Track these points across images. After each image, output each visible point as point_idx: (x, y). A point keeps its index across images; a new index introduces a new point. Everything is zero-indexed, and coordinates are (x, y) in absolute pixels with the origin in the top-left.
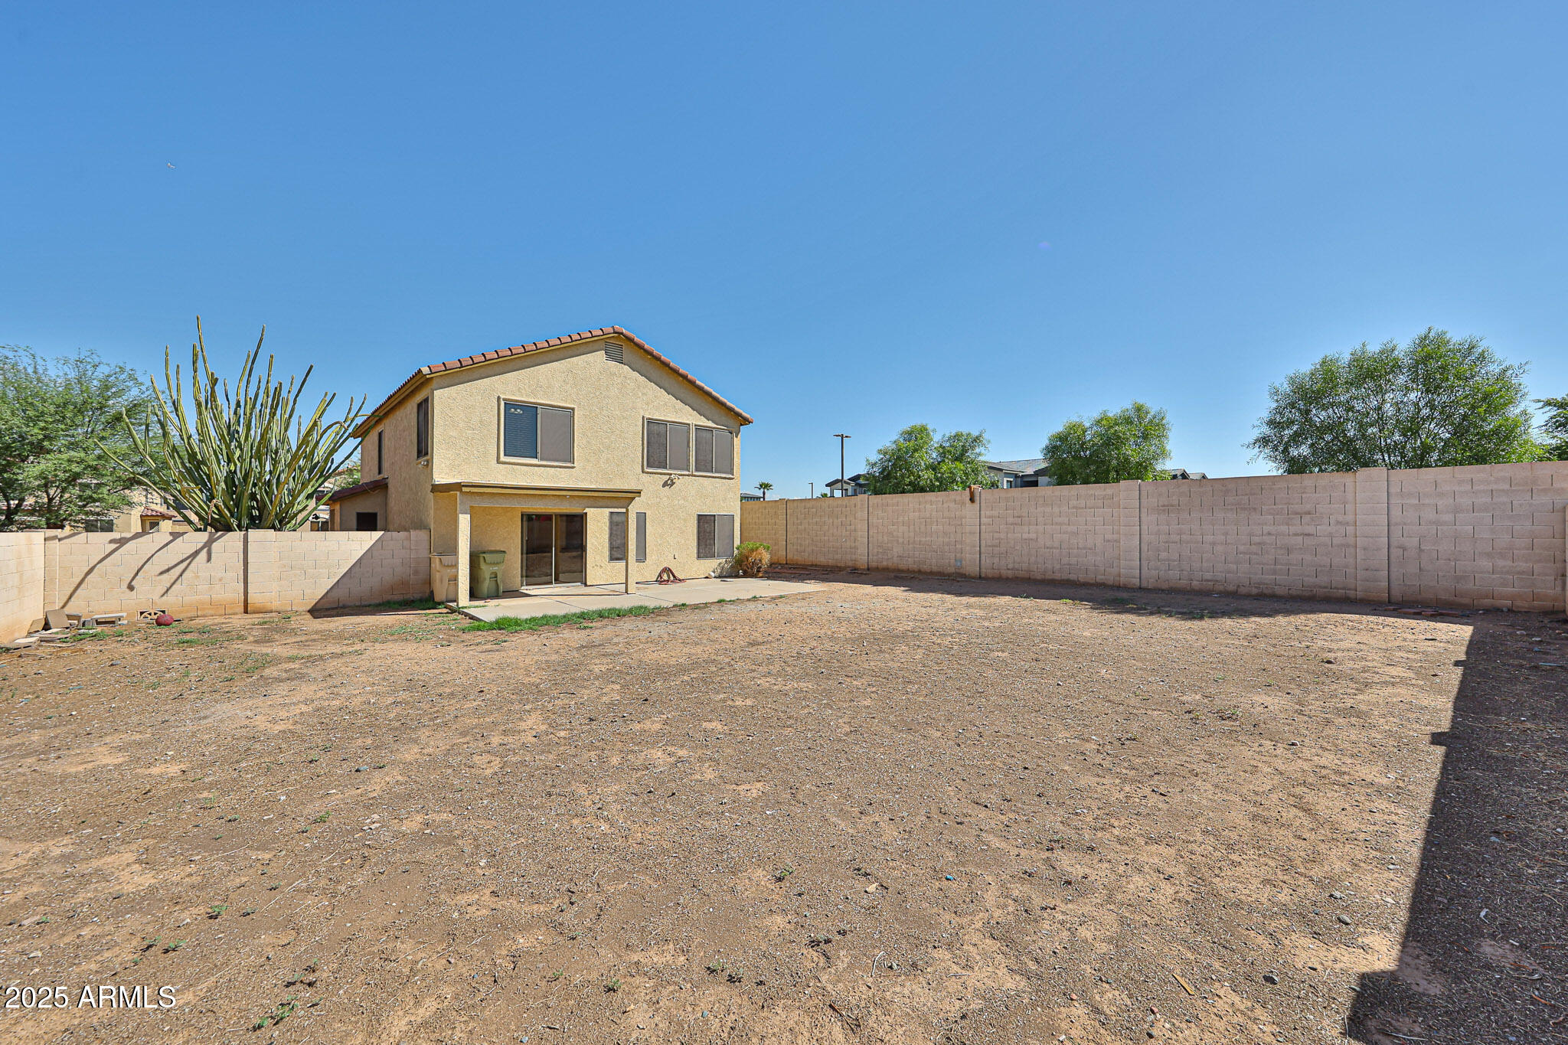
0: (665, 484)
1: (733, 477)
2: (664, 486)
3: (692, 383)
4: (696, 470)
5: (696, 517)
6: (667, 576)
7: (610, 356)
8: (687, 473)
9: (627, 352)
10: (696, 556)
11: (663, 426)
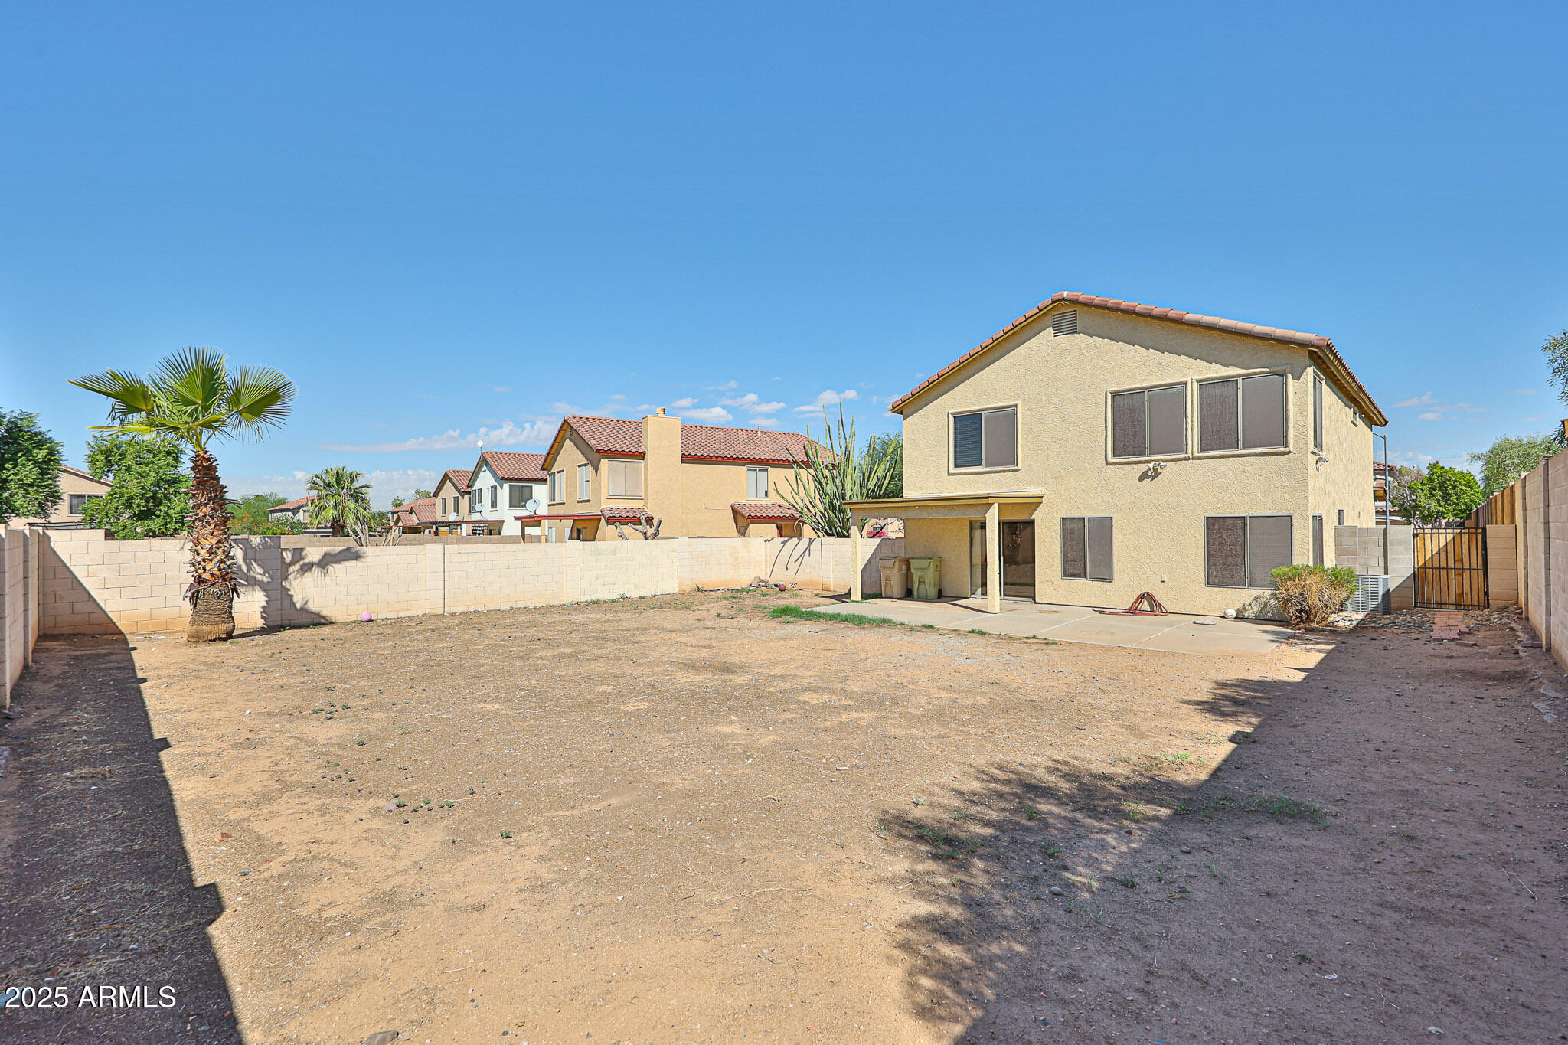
0: (1143, 477)
1: (1286, 450)
2: (1141, 479)
3: (1178, 321)
4: (1202, 449)
5: (1202, 522)
6: (1148, 604)
7: (1059, 330)
8: (1183, 455)
9: (1083, 317)
10: (1203, 580)
11: (1138, 396)
